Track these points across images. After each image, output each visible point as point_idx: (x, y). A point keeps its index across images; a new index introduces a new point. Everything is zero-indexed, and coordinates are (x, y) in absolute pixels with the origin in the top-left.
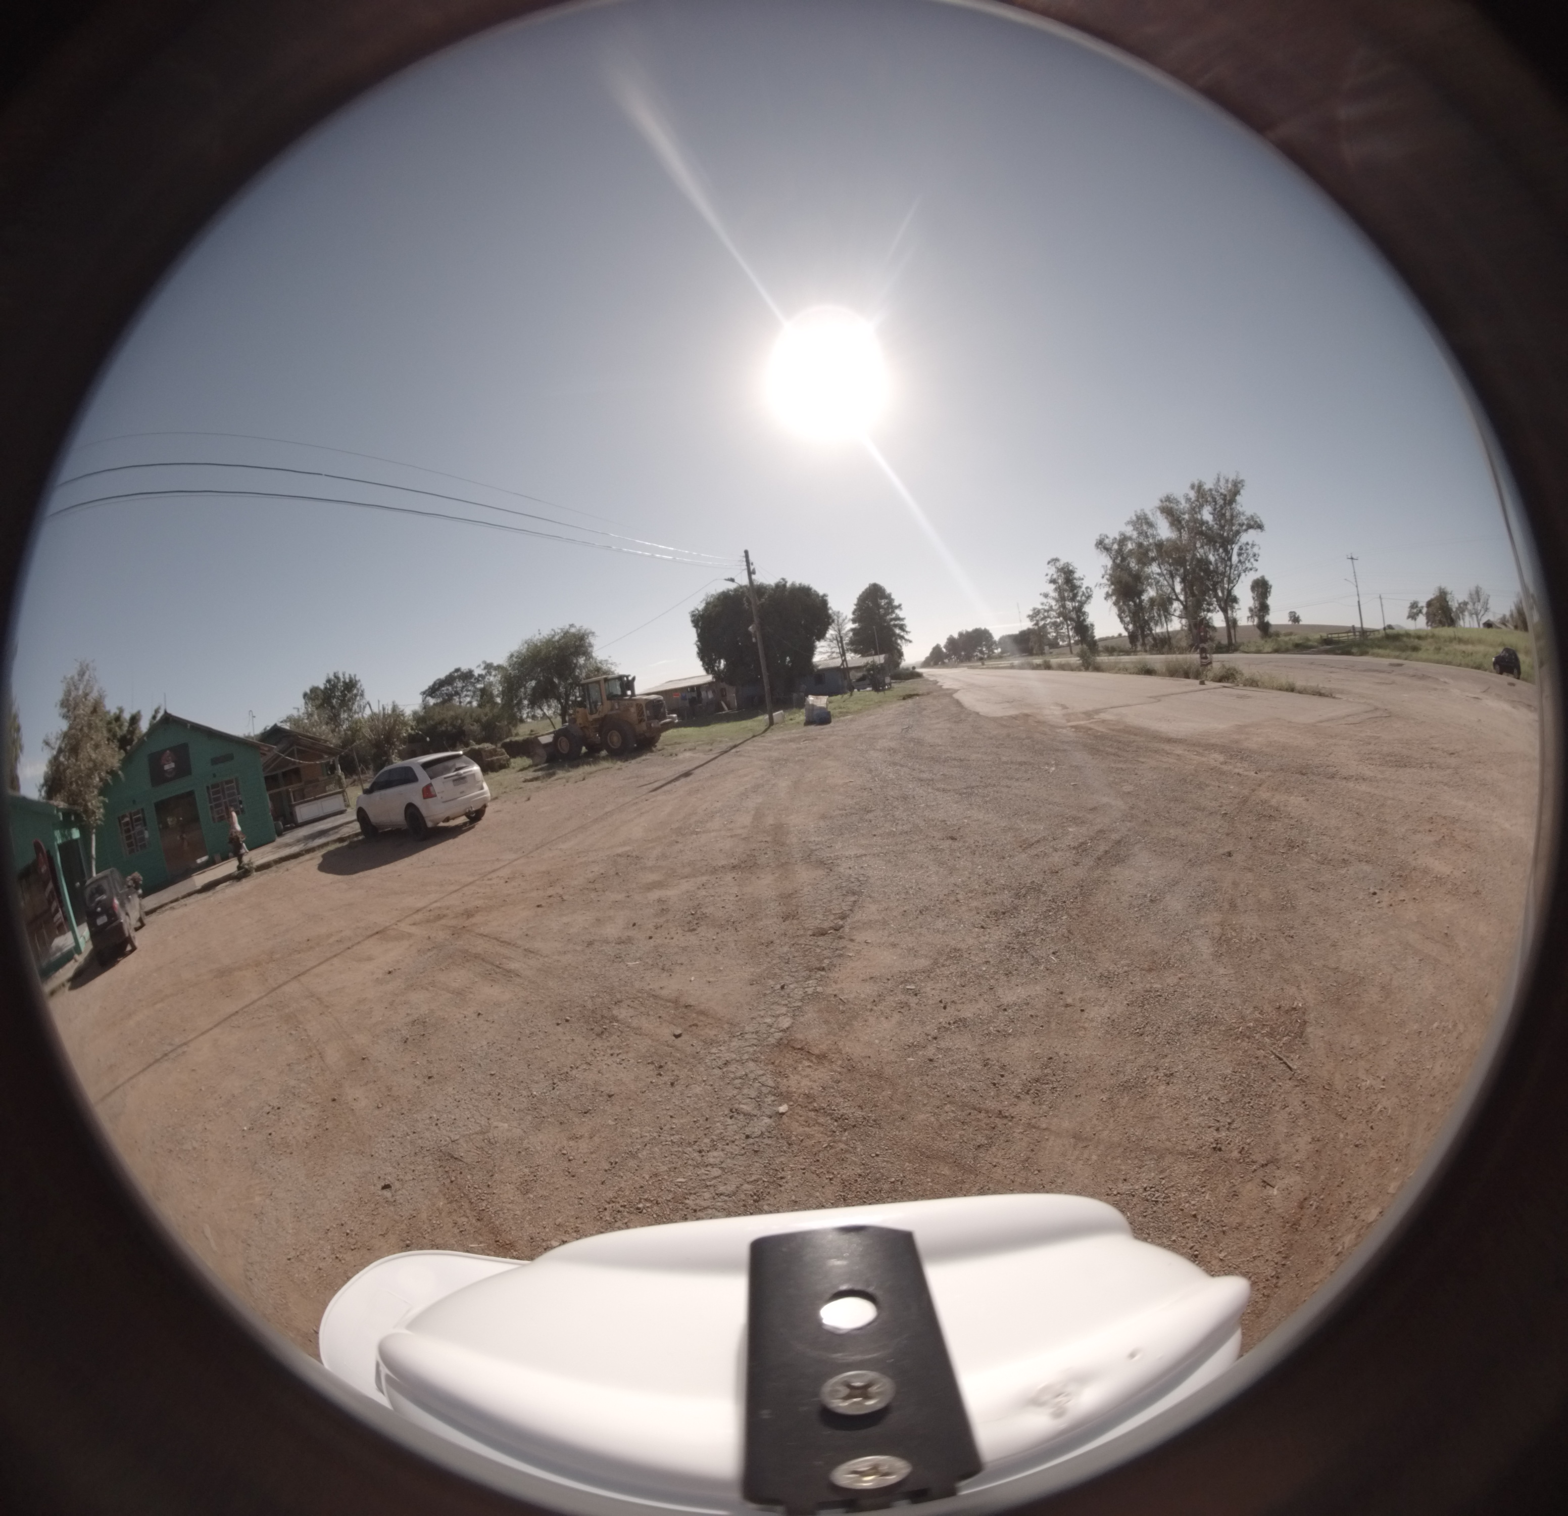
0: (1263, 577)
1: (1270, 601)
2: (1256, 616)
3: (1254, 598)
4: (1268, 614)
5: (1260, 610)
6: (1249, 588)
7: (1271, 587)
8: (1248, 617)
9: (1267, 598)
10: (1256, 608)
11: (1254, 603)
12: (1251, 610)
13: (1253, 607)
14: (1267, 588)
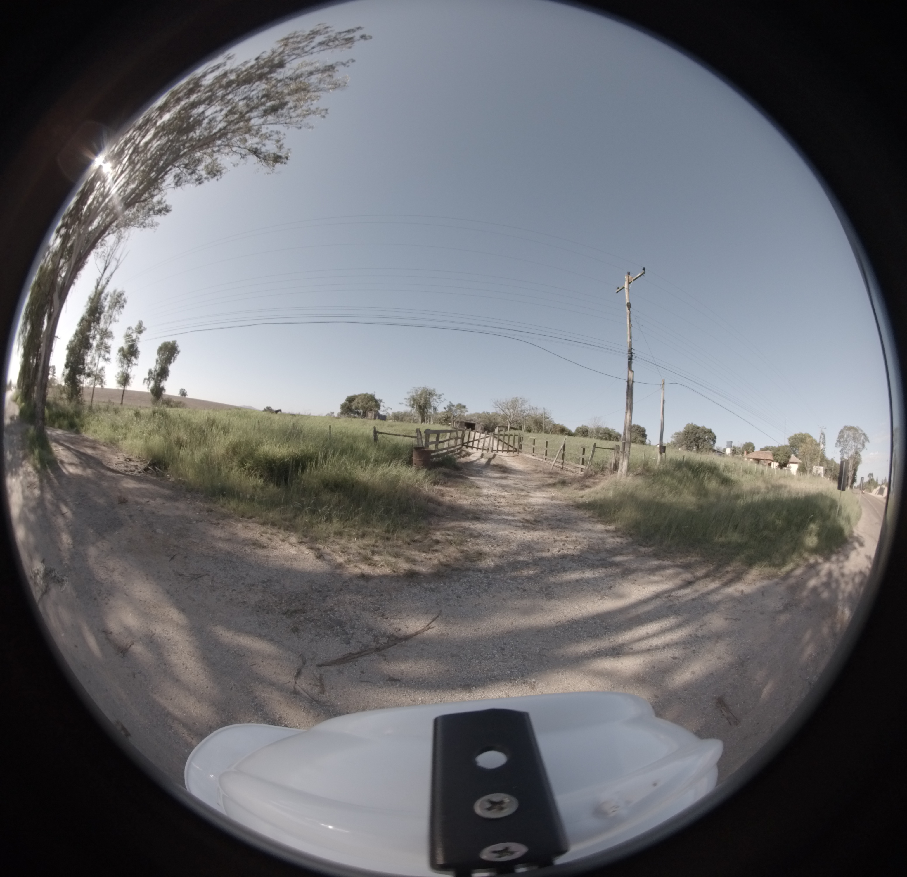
0: (174, 342)
1: (172, 368)
2: (153, 379)
3: (157, 361)
4: (166, 380)
5: (159, 375)
6: (157, 348)
7: (178, 352)
8: (145, 379)
9: (170, 363)
10: (155, 370)
11: (156, 367)
12: (150, 372)
13: (153, 370)
14: (174, 353)
